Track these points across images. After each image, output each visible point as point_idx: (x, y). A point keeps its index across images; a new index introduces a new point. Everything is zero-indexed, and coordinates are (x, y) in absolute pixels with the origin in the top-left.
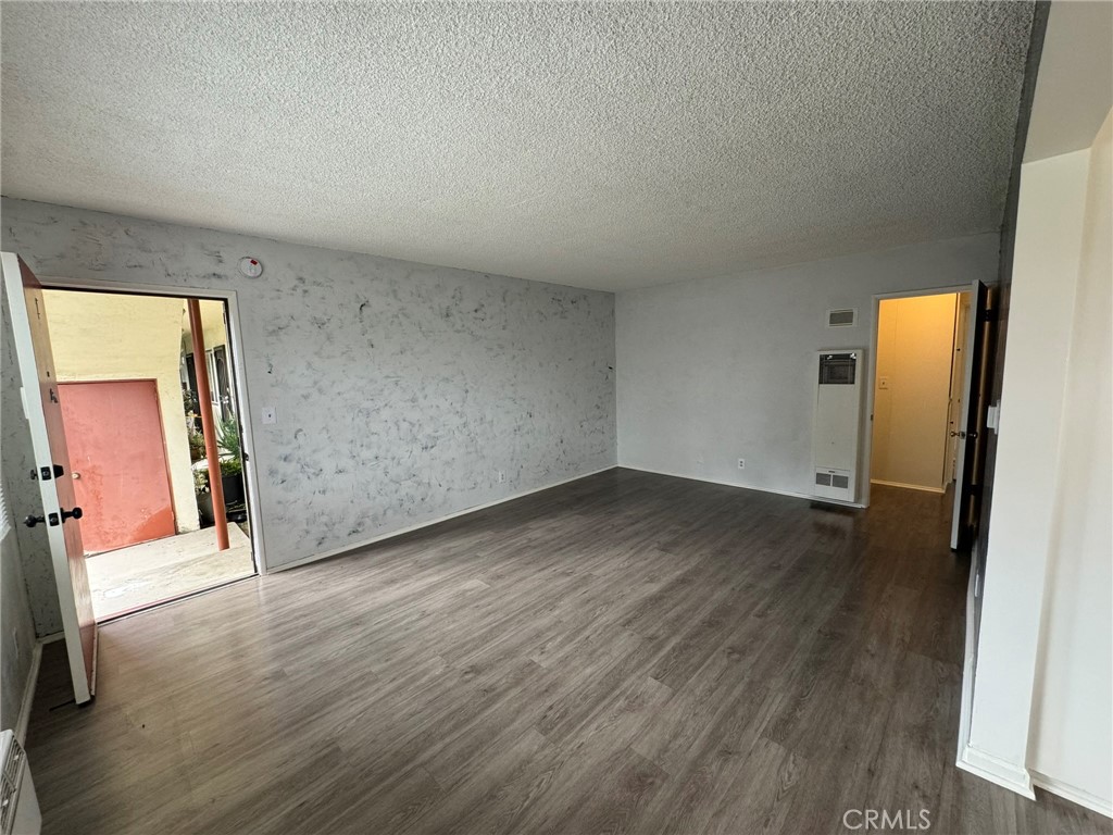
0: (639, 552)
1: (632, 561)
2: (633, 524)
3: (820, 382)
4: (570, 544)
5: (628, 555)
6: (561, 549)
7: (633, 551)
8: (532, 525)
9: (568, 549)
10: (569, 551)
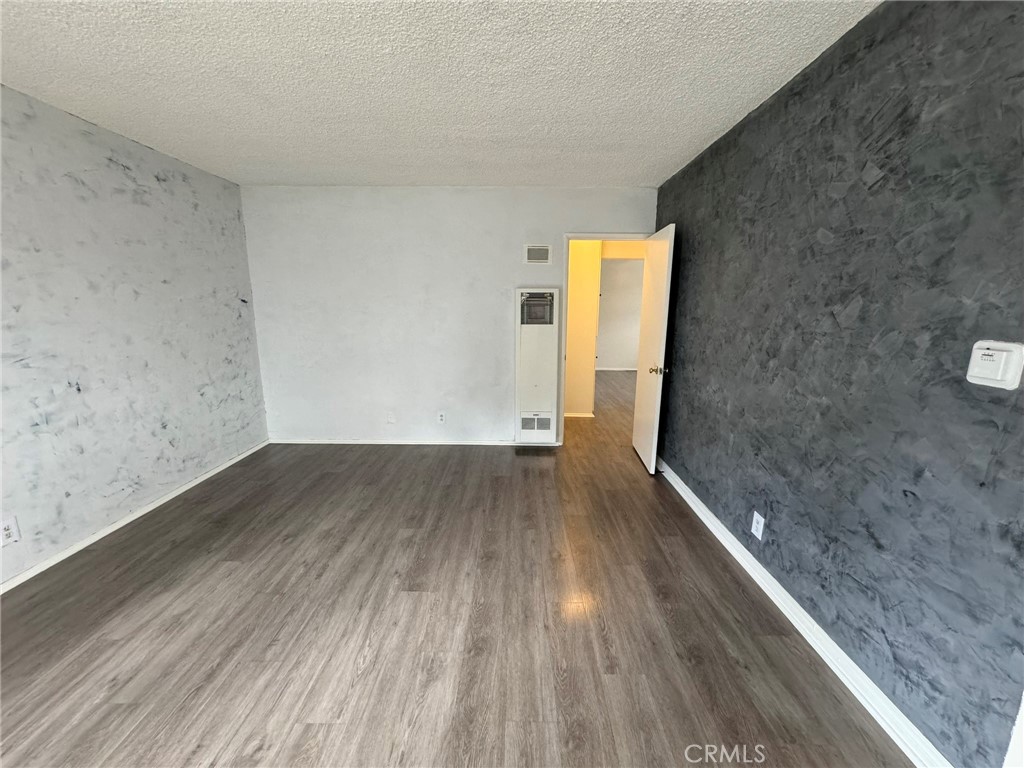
0: (376, 609)
1: (375, 640)
2: (339, 549)
3: (522, 323)
4: (229, 653)
5: (361, 628)
6: (210, 676)
7: (366, 613)
8: (117, 628)
9: (229, 667)
10: (233, 675)
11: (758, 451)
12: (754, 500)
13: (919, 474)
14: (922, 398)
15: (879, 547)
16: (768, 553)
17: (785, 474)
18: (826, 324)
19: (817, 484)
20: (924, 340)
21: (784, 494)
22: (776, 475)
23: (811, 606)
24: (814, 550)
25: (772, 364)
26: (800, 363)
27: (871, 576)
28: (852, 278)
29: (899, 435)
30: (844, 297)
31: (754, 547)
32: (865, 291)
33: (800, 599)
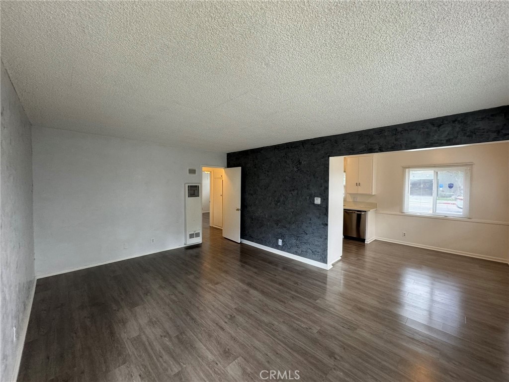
3: (189, 197)
11: (277, 224)
12: (278, 237)
13: (311, 219)
14: (309, 207)
15: (307, 234)
16: (284, 248)
17: (285, 227)
18: (290, 195)
19: (293, 227)
20: (308, 198)
21: (286, 232)
22: (283, 228)
23: (296, 253)
24: (295, 241)
25: (278, 204)
26: (286, 203)
27: (306, 240)
28: (294, 187)
29: (307, 214)
30: (293, 190)
31: (280, 248)
32: (297, 189)
33: (293, 253)
